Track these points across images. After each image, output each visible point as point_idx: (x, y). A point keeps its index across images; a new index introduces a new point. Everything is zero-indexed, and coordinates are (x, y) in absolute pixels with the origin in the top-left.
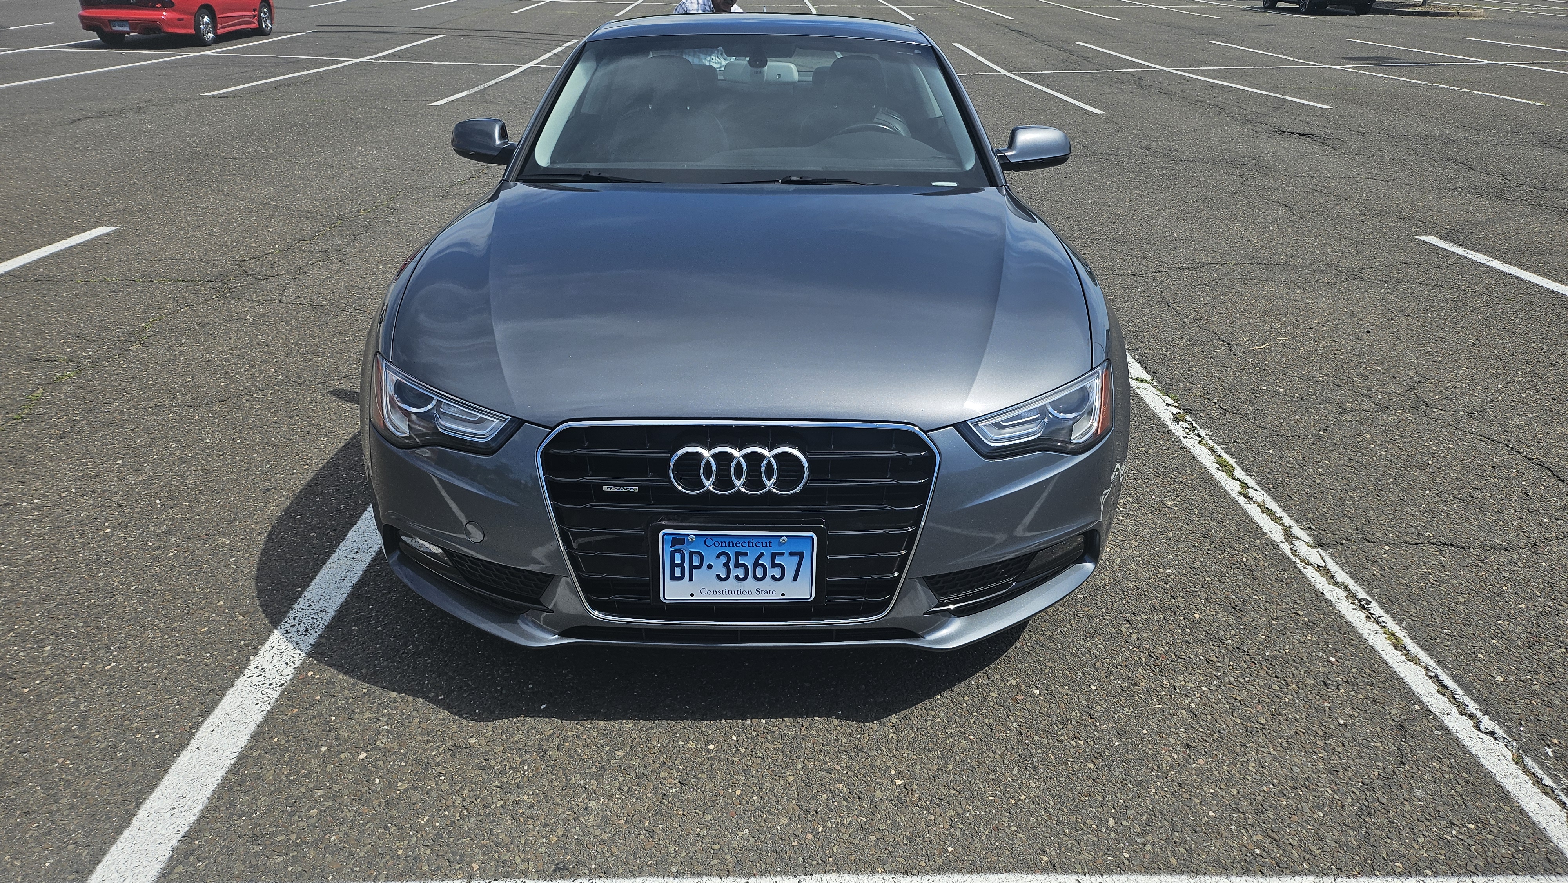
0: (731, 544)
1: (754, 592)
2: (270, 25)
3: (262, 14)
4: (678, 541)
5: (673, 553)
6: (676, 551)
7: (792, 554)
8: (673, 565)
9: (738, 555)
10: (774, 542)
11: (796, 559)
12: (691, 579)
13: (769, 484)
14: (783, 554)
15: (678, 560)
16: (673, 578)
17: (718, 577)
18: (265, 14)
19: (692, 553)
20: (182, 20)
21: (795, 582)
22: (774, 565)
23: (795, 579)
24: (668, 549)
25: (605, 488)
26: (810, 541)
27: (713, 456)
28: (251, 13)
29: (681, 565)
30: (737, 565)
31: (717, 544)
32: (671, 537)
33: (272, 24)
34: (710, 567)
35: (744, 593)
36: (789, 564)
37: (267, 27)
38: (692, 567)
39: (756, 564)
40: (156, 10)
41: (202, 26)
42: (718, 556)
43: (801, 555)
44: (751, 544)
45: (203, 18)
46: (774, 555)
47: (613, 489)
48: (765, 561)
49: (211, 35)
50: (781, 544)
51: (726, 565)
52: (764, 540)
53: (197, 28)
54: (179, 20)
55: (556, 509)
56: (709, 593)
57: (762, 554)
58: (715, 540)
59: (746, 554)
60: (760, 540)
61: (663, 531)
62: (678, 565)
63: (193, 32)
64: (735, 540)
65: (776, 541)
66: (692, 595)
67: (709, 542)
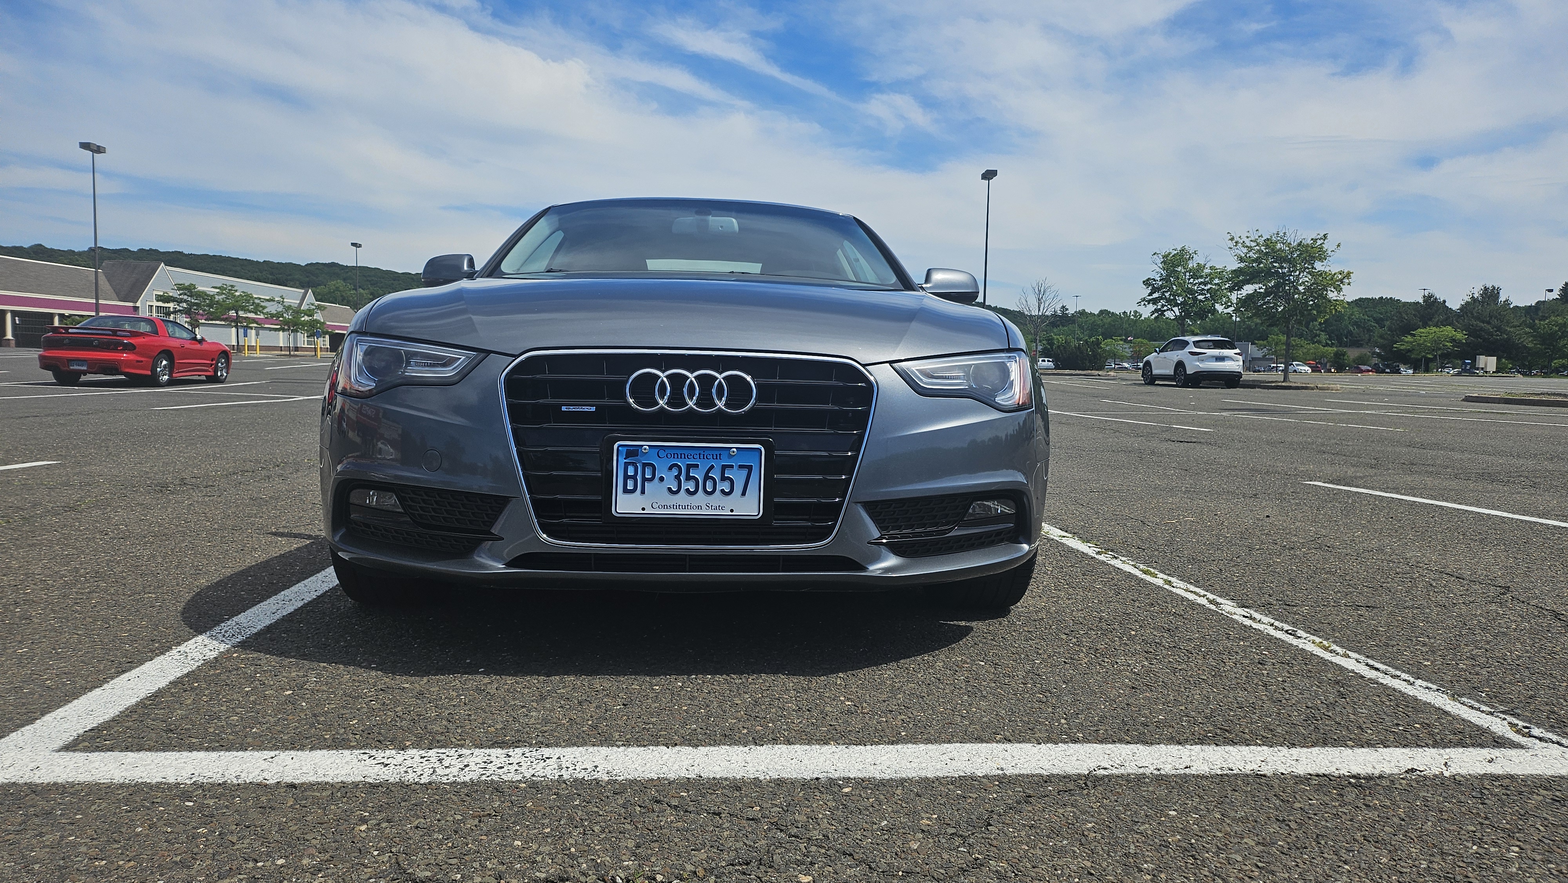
0: (683, 455)
1: (704, 507)
2: (225, 374)
3: (219, 364)
4: (632, 453)
5: (626, 465)
6: (629, 463)
7: (741, 467)
8: (626, 477)
9: (689, 467)
10: (724, 454)
11: (745, 472)
12: (643, 492)
13: (721, 404)
14: (732, 466)
15: (631, 472)
16: (626, 491)
17: (669, 489)
18: (222, 364)
19: (644, 465)
20: (142, 361)
21: (744, 498)
22: (723, 478)
23: (744, 494)
24: (622, 461)
25: (564, 408)
26: (758, 454)
27: (667, 377)
28: (208, 362)
29: (634, 478)
30: (689, 478)
31: (669, 456)
32: (625, 449)
33: (227, 373)
34: (662, 479)
35: (695, 507)
36: (738, 477)
37: (222, 375)
38: (644, 480)
39: (707, 477)
40: (118, 353)
41: (158, 369)
42: (670, 468)
43: (750, 468)
44: (702, 456)
45: (161, 362)
46: (724, 468)
47: (572, 409)
48: (715, 475)
49: (166, 377)
50: (730, 456)
51: (678, 477)
52: (715, 453)
53: (153, 370)
54: (138, 361)
55: (514, 431)
56: (660, 507)
57: (712, 467)
58: (668, 451)
59: (697, 466)
60: (711, 452)
61: (618, 443)
62: (631, 477)
63: (149, 373)
64: (686, 452)
65: (726, 453)
66: (643, 509)
67: (662, 453)
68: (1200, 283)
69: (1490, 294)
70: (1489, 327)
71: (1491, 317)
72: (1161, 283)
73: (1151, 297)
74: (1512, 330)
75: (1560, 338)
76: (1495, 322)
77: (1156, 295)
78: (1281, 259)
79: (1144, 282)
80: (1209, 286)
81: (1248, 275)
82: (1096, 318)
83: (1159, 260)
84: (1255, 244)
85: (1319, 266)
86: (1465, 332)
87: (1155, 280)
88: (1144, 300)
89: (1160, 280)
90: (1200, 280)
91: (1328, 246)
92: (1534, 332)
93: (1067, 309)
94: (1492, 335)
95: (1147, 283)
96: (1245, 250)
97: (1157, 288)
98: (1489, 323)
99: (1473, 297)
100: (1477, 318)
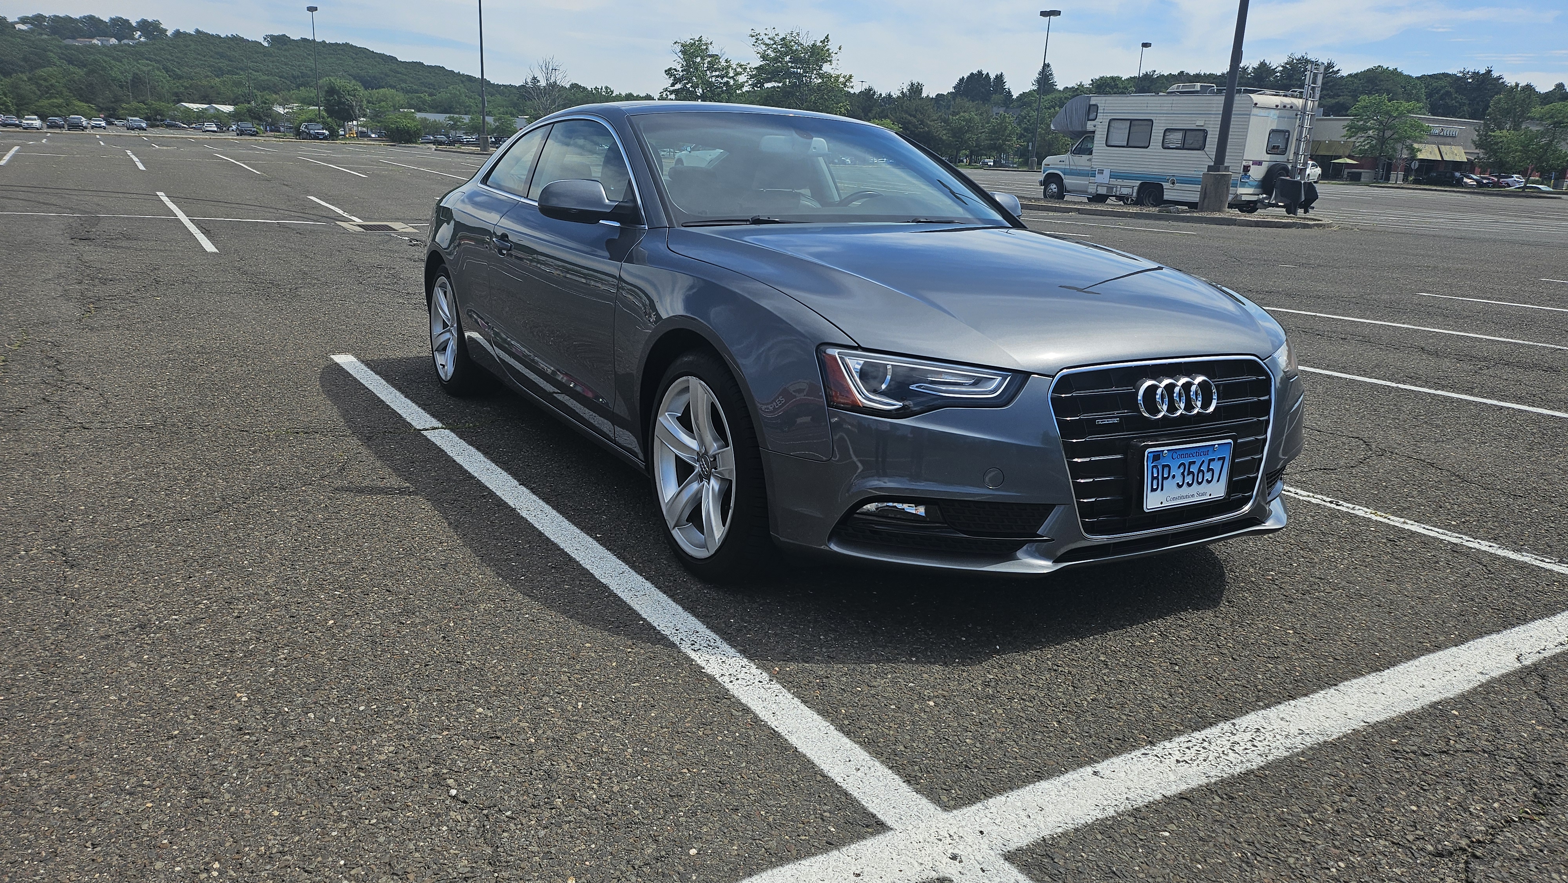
0: (1187, 455)
1: (1196, 494)
4: (1157, 457)
6: (1154, 467)
7: (1219, 459)
8: (1153, 478)
9: (1190, 464)
11: (1221, 462)
12: (1162, 489)
13: (1198, 407)
14: (1214, 460)
15: (1155, 474)
16: (1152, 490)
17: (1178, 483)
19: (1164, 466)
21: (1218, 483)
22: (1209, 470)
23: (1218, 480)
24: (1150, 465)
25: (1097, 422)
26: (1229, 448)
27: (1163, 387)
29: (1157, 478)
30: (1190, 473)
31: (1179, 457)
32: (1152, 455)
34: (1174, 477)
35: (1190, 497)
36: (1217, 468)
38: (1163, 479)
39: (1200, 471)
42: (1179, 467)
43: (1223, 459)
44: (1197, 454)
46: (1209, 461)
47: (1103, 421)
48: (1204, 468)
50: (1213, 451)
51: (1183, 474)
52: (1204, 450)
56: (1172, 499)
57: (1203, 462)
58: (1178, 453)
59: (1195, 463)
60: (1202, 450)
61: (1148, 450)
62: (1155, 478)
64: (1189, 452)
65: (1211, 449)
66: (1162, 503)
67: (1175, 456)
68: (717, 76)
69: (916, 89)
70: (915, 120)
71: (916, 111)
72: (681, 74)
73: (672, 88)
74: (932, 123)
75: (966, 132)
76: (920, 116)
77: (678, 86)
78: (796, 60)
79: (666, 71)
80: (725, 79)
81: (769, 73)
82: (568, 93)
83: (678, 48)
84: (772, 42)
85: (826, 68)
86: (900, 125)
87: (676, 71)
88: (666, 90)
89: (682, 71)
90: (717, 73)
91: (832, 46)
92: (947, 126)
93: (538, 81)
94: (917, 128)
95: (669, 72)
96: (764, 47)
97: (679, 78)
98: (915, 117)
99: (902, 92)
100: (906, 112)
